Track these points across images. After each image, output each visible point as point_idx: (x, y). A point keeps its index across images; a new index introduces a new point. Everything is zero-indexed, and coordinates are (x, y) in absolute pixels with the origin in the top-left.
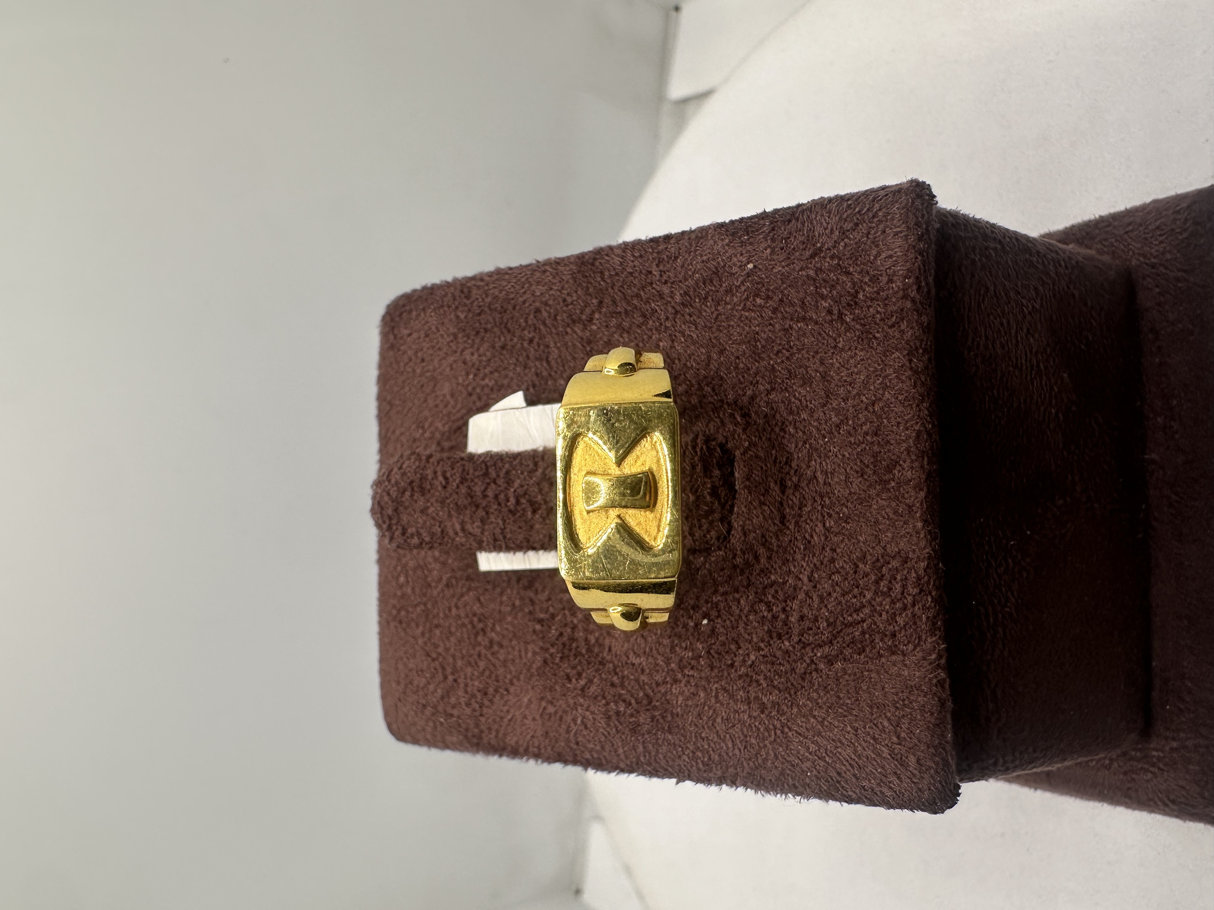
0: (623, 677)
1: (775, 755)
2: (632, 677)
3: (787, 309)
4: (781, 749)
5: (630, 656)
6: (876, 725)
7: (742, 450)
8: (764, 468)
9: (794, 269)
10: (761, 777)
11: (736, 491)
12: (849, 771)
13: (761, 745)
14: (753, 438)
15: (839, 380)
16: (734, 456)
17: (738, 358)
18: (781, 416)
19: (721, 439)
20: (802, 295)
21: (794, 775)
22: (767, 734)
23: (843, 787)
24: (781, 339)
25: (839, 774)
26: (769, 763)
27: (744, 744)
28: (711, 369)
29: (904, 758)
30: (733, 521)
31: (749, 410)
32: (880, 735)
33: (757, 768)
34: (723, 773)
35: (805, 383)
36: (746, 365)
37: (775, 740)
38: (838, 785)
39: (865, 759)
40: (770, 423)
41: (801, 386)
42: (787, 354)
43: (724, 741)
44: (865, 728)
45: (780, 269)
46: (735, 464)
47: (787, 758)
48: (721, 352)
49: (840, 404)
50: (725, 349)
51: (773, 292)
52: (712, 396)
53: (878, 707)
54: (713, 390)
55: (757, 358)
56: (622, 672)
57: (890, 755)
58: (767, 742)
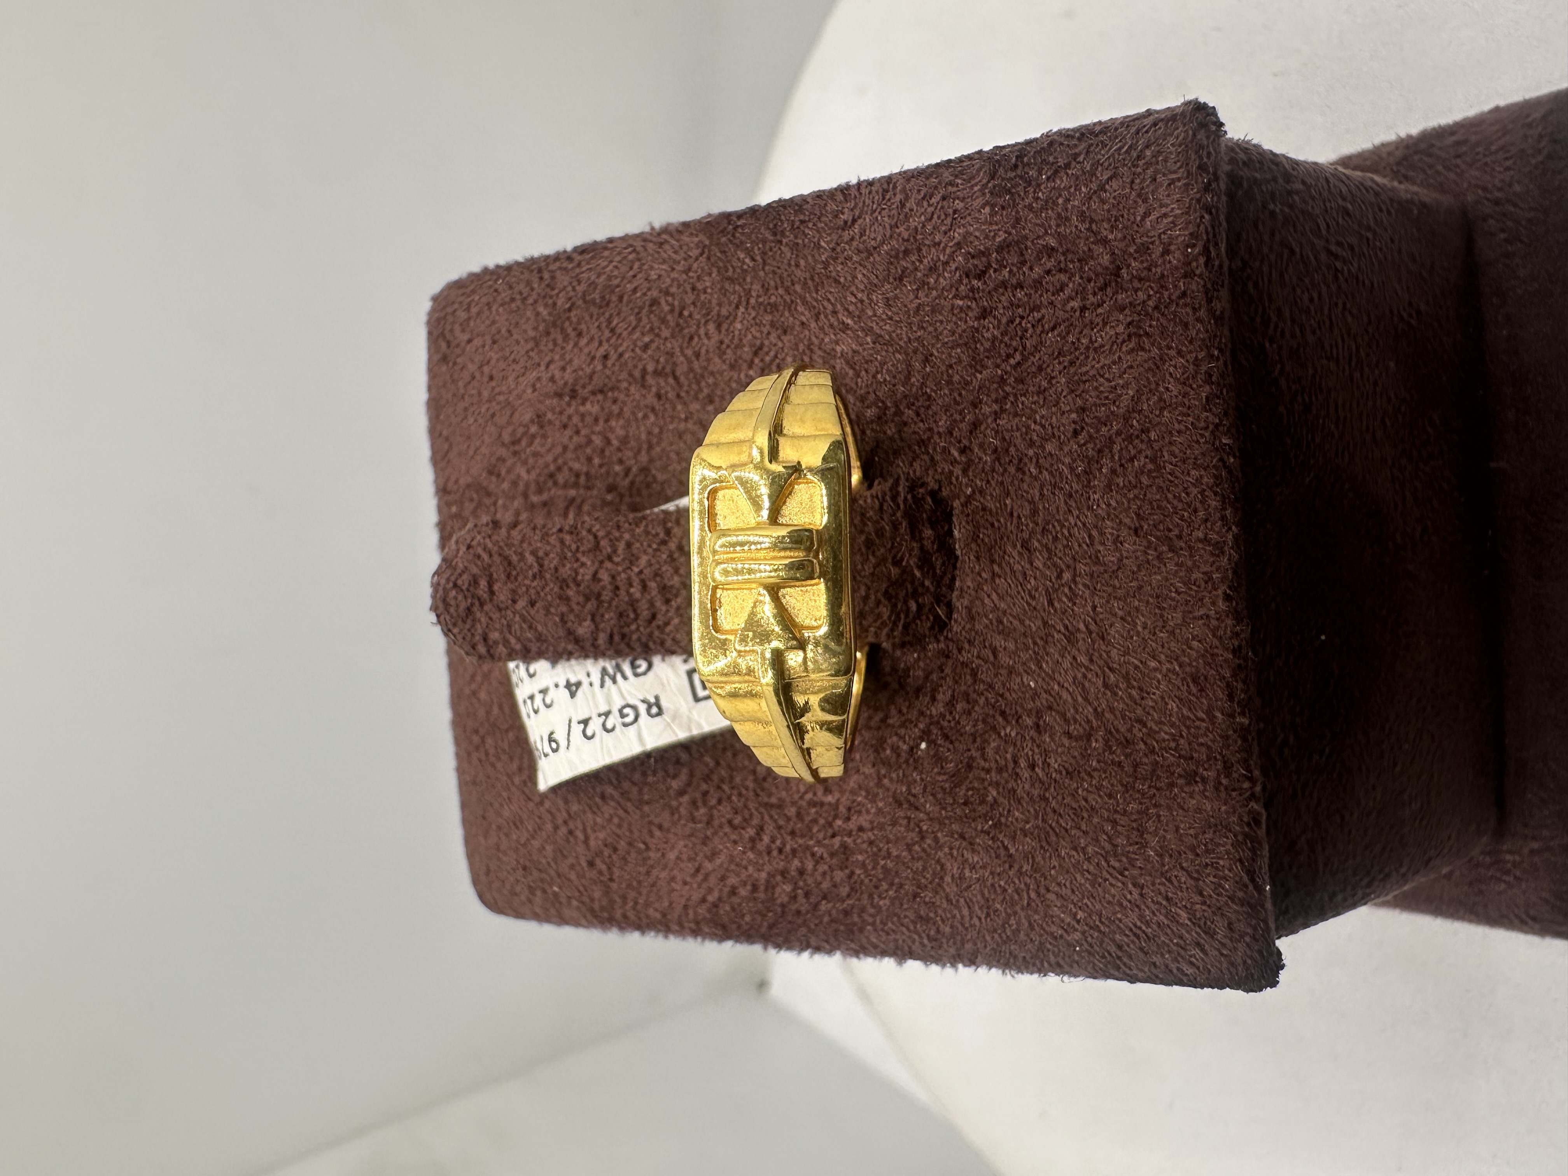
1: (1030, 924)
4: (1036, 917)
6: (1169, 880)
7: (963, 499)
8: (996, 524)
10: (1010, 953)
11: (957, 558)
12: (1133, 942)
13: (1009, 911)
14: (978, 482)
16: (952, 508)
17: (951, 366)
18: (1017, 450)
19: (933, 485)
21: (1056, 950)
22: (1016, 897)
23: (1125, 964)
25: (1120, 947)
26: (1022, 936)
27: (985, 911)
28: (913, 385)
29: (1209, 923)
30: (954, 600)
31: (971, 443)
32: (1176, 894)
33: (1005, 943)
34: (958, 950)
36: (962, 377)
37: (1028, 904)
38: (1118, 962)
39: (1154, 926)
40: (1002, 462)
43: (957, 907)
44: (1153, 884)
46: (954, 519)
47: (1047, 928)
48: (926, 360)
50: (932, 355)
52: (916, 423)
53: (1171, 856)
54: (918, 415)
55: (978, 367)
57: (1190, 919)
58: (1018, 908)
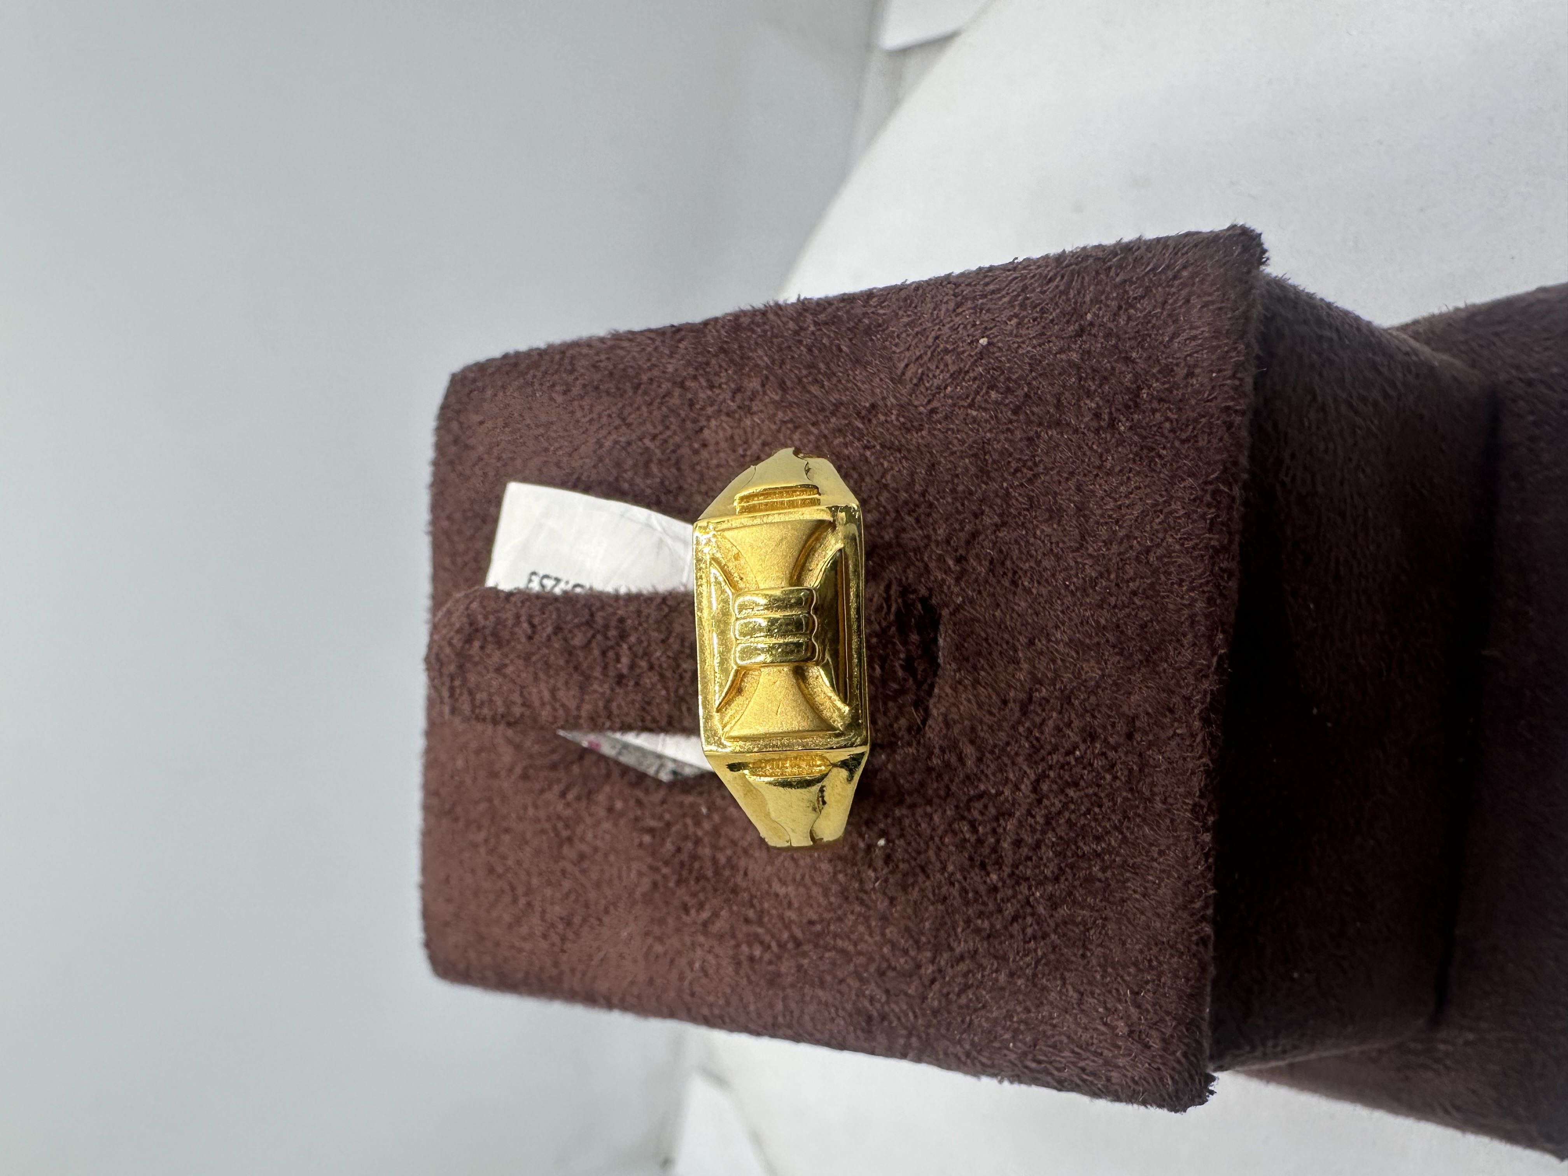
0: (762, 911)
2: (774, 912)
3: (1035, 409)
5: (774, 884)
7: (952, 608)
8: (983, 635)
9: (1050, 351)
11: (939, 665)
14: (970, 592)
15: (1102, 516)
16: (940, 616)
18: (1013, 563)
19: (924, 592)
20: (1057, 389)
24: (1022, 451)
30: (931, 705)
31: (967, 552)
35: (1051, 518)
40: (997, 574)
41: (1046, 521)
42: (1029, 474)
45: (1029, 348)
46: (941, 627)
49: (1100, 549)
51: (1015, 382)
52: (914, 530)
54: (918, 522)
55: (985, 478)
56: (761, 903)
